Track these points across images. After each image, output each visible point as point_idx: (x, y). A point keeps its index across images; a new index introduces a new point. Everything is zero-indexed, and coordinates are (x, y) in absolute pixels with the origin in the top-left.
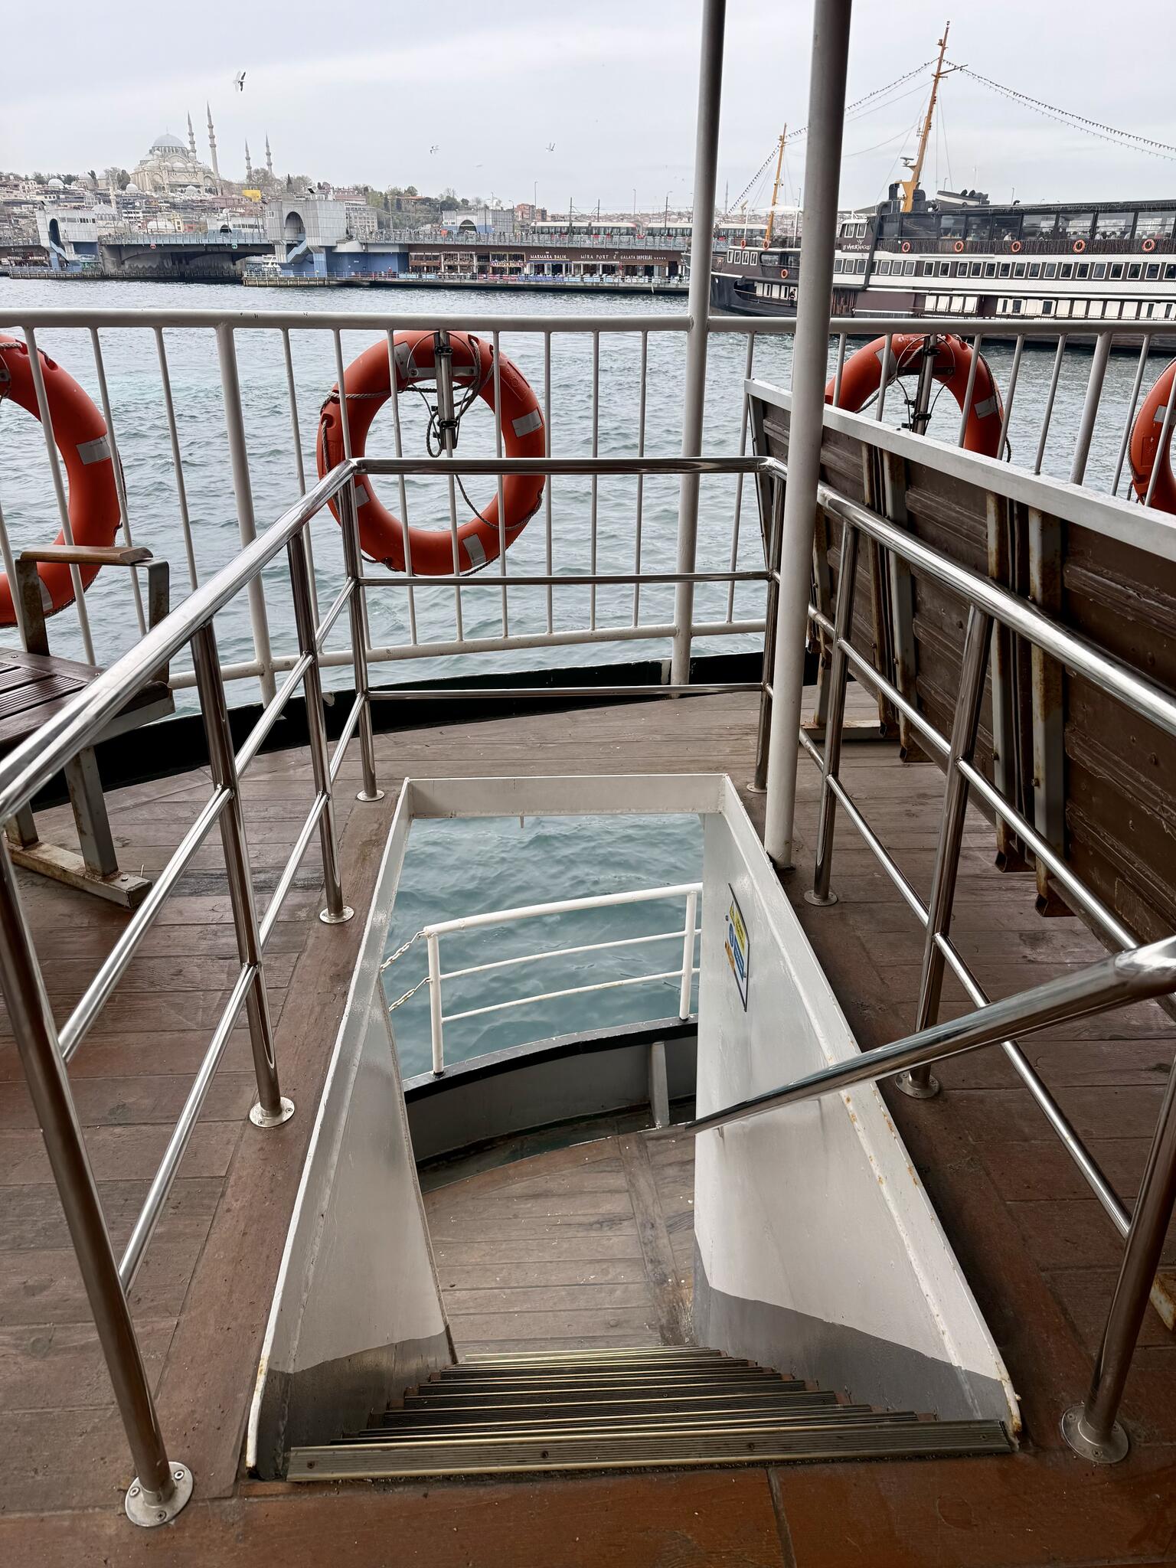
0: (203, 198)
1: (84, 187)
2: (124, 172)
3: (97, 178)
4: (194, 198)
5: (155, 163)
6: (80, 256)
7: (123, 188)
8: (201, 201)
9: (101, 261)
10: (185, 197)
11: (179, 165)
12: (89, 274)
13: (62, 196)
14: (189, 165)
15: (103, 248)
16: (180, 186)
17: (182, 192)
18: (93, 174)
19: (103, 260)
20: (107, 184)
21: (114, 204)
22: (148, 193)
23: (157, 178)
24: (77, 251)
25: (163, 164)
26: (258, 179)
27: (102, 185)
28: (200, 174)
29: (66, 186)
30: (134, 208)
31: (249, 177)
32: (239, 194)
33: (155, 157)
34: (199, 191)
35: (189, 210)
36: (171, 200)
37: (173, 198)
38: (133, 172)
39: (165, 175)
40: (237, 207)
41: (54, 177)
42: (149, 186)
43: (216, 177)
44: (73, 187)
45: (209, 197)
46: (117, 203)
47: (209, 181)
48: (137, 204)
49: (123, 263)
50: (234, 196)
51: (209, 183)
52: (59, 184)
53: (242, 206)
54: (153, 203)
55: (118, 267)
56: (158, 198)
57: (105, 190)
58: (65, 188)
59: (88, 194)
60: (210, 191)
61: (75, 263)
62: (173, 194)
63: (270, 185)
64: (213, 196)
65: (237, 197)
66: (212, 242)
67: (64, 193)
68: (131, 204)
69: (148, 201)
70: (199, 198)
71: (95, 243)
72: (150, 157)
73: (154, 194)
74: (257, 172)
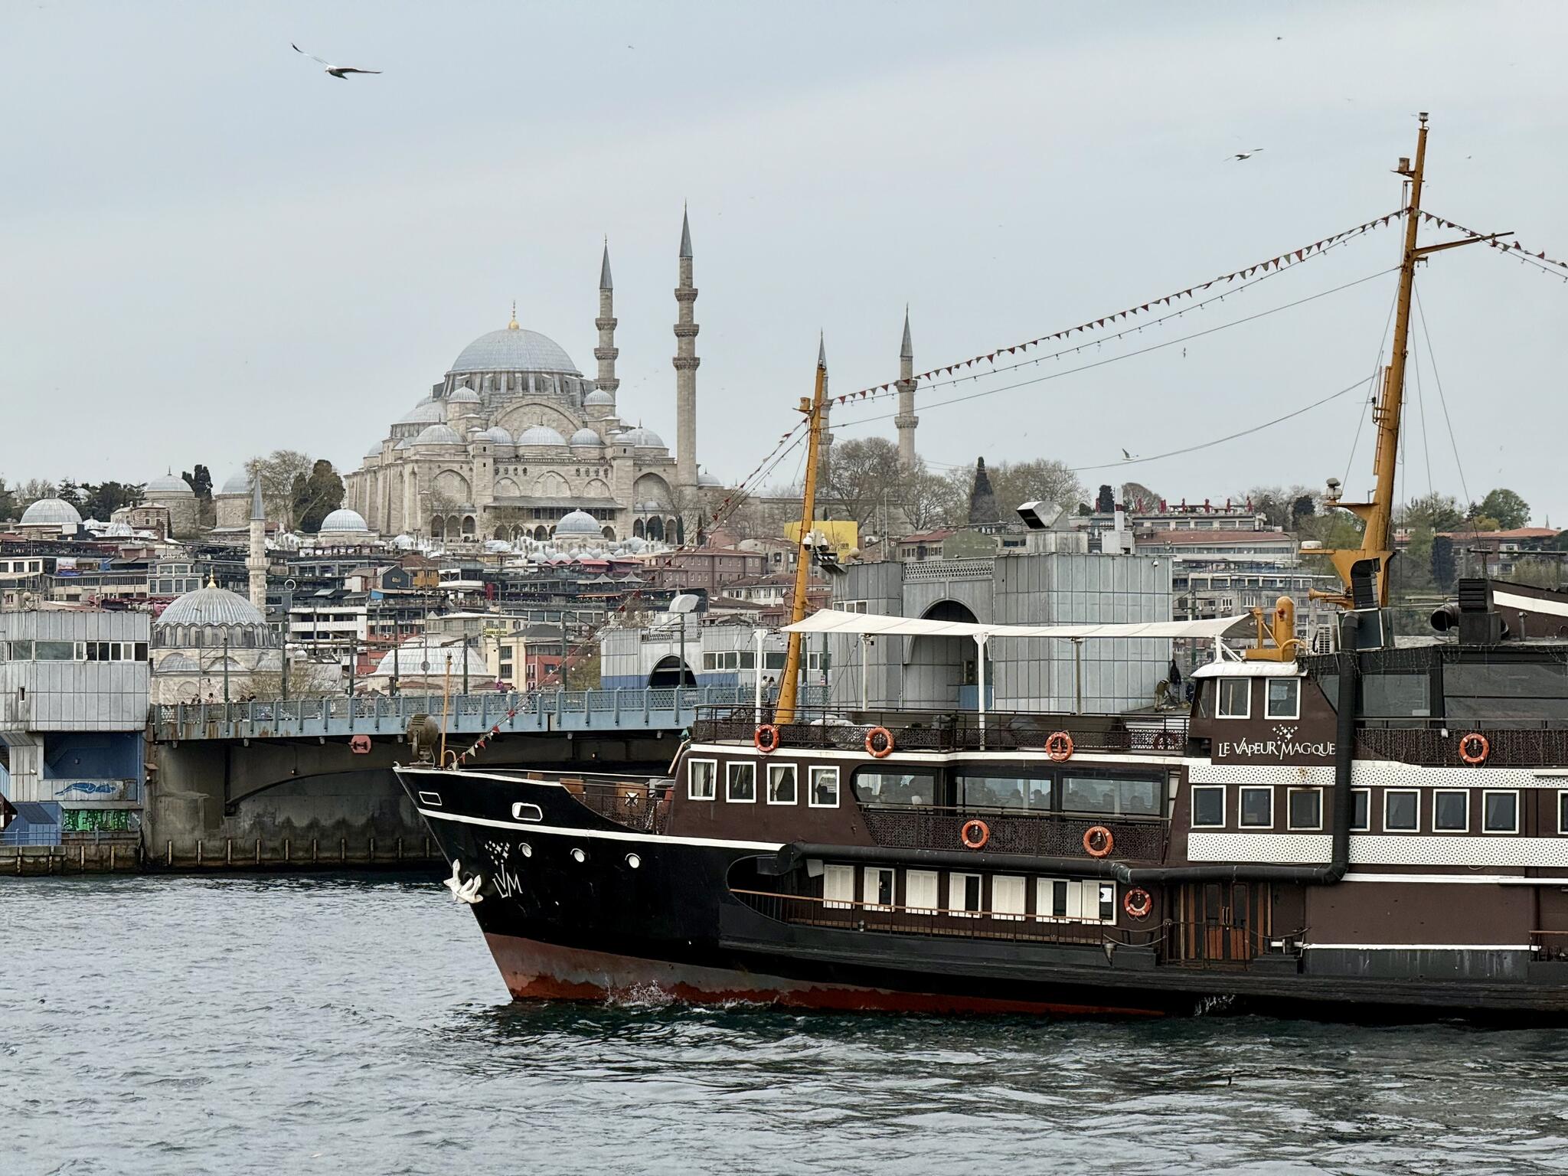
0: (621, 555)
1: (158, 528)
2: (323, 466)
3: (215, 491)
4: (584, 557)
5: (445, 435)
6: (61, 784)
7: (311, 526)
8: (611, 566)
9: (144, 802)
10: (546, 553)
11: (541, 435)
12: (84, 853)
13: (65, 562)
14: (585, 434)
15: (163, 753)
16: (537, 513)
17: (539, 534)
18: (200, 480)
19: (154, 798)
20: (249, 515)
21: (257, 588)
22: (405, 542)
23: (452, 490)
24: (55, 767)
25: (480, 435)
26: (854, 481)
27: (228, 518)
28: (624, 469)
29: (91, 524)
30: (337, 599)
31: (820, 472)
32: (767, 539)
33: (453, 410)
34: (608, 533)
35: (557, 602)
36: (490, 567)
37: (501, 556)
38: (357, 465)
39: (481, 474)
40: (752, 586)
41: (48, 493)
42: (411, 514)
43: (684, 477)
44: (118, 526)
45: (648, 550)
46: (273, 581)
47: (656, 491)
48: (354, 584)
49: (232, 810)
50: (746, 545)
51: (652, 499)
52: (65, 519)
53: (775, 583)
54: (419, 581)
55: (211, 824)
56: (439, 561)
57: (235, 535)
58: (82, 531)
59: (167, 550)
60: (652, 529)
61: (37, 813)
62: (503, 546)
63: (899, 500)
64: (662, 548)
65: (760, 548)
66: (604, 723)
67: (75, 549)
68: (326, 584)
69: (397, 572)
70: (605, 557)
71: (134, 734)
72: (435, 410)
73: (424, 547)
74: (853, 452)
